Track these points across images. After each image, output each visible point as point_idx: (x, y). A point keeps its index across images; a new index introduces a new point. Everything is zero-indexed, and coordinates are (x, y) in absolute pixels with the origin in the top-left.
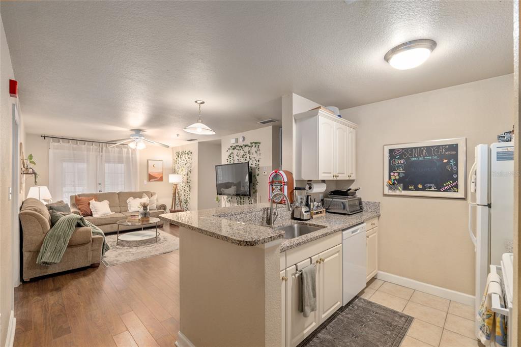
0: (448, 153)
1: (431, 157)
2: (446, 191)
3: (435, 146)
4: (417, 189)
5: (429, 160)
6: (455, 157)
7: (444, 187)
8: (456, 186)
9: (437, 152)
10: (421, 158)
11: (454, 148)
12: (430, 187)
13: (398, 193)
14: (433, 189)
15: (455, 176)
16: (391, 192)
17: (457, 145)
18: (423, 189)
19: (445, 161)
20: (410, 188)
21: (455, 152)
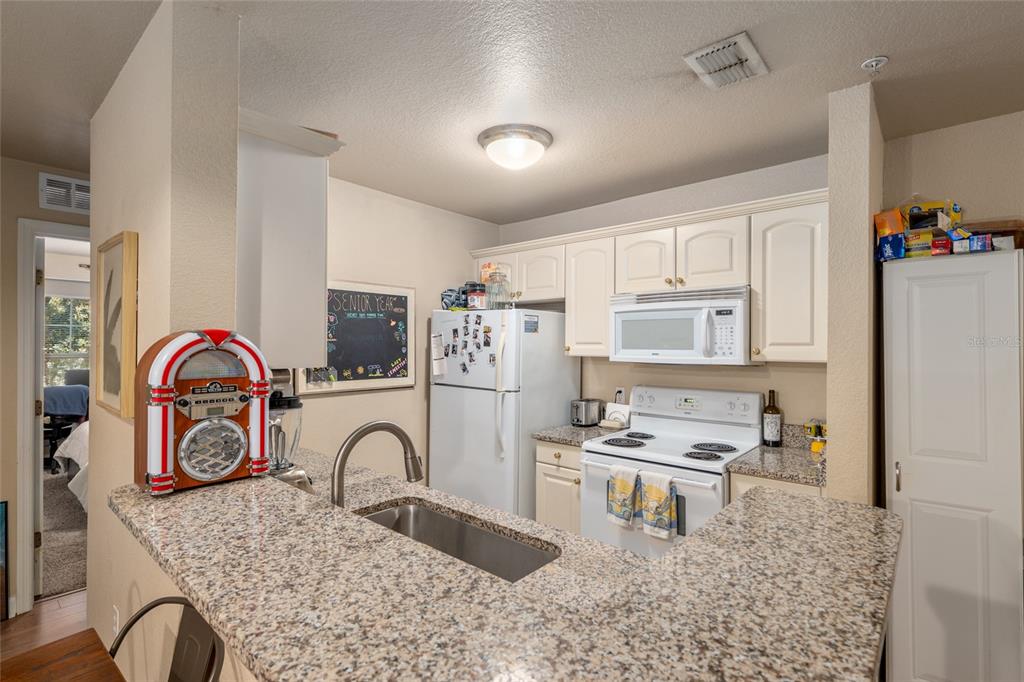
0: (396, 310)
1: (374, 315)
2: (394, 376)
3: (380, 295)
4: (356, 377)
5: (372, 320)
6: (403, 318)
7: (392, 368)
8: (405, 367)
9: (384, 305)
10: (362, 315)
11: (402, 301)
12: (374, 372)
13: (325, 387)
14: (378, 374)
15: (404, 351)
16: (312, 388)
17: (406, 298)
18: (365, 376)
19: (393, 323)
20: (346, 374)
21: (403, 310)
